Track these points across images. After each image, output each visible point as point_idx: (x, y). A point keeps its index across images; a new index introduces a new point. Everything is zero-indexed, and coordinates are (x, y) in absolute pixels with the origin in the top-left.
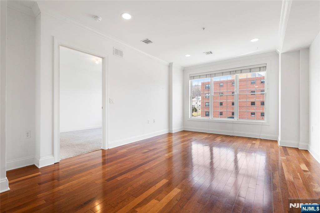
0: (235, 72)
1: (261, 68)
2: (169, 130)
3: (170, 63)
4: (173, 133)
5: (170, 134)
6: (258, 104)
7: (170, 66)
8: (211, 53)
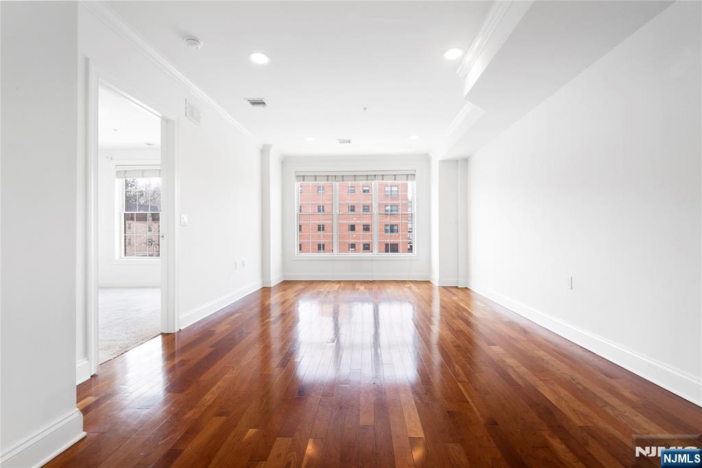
0: (373, 178)
1: (409, 177)
2: (263, 283)
3: (264, 145)
4: (272, 286)
5: (266, 291)
6: (359, 228)
7: (264, 151)
8: (349, 142)
